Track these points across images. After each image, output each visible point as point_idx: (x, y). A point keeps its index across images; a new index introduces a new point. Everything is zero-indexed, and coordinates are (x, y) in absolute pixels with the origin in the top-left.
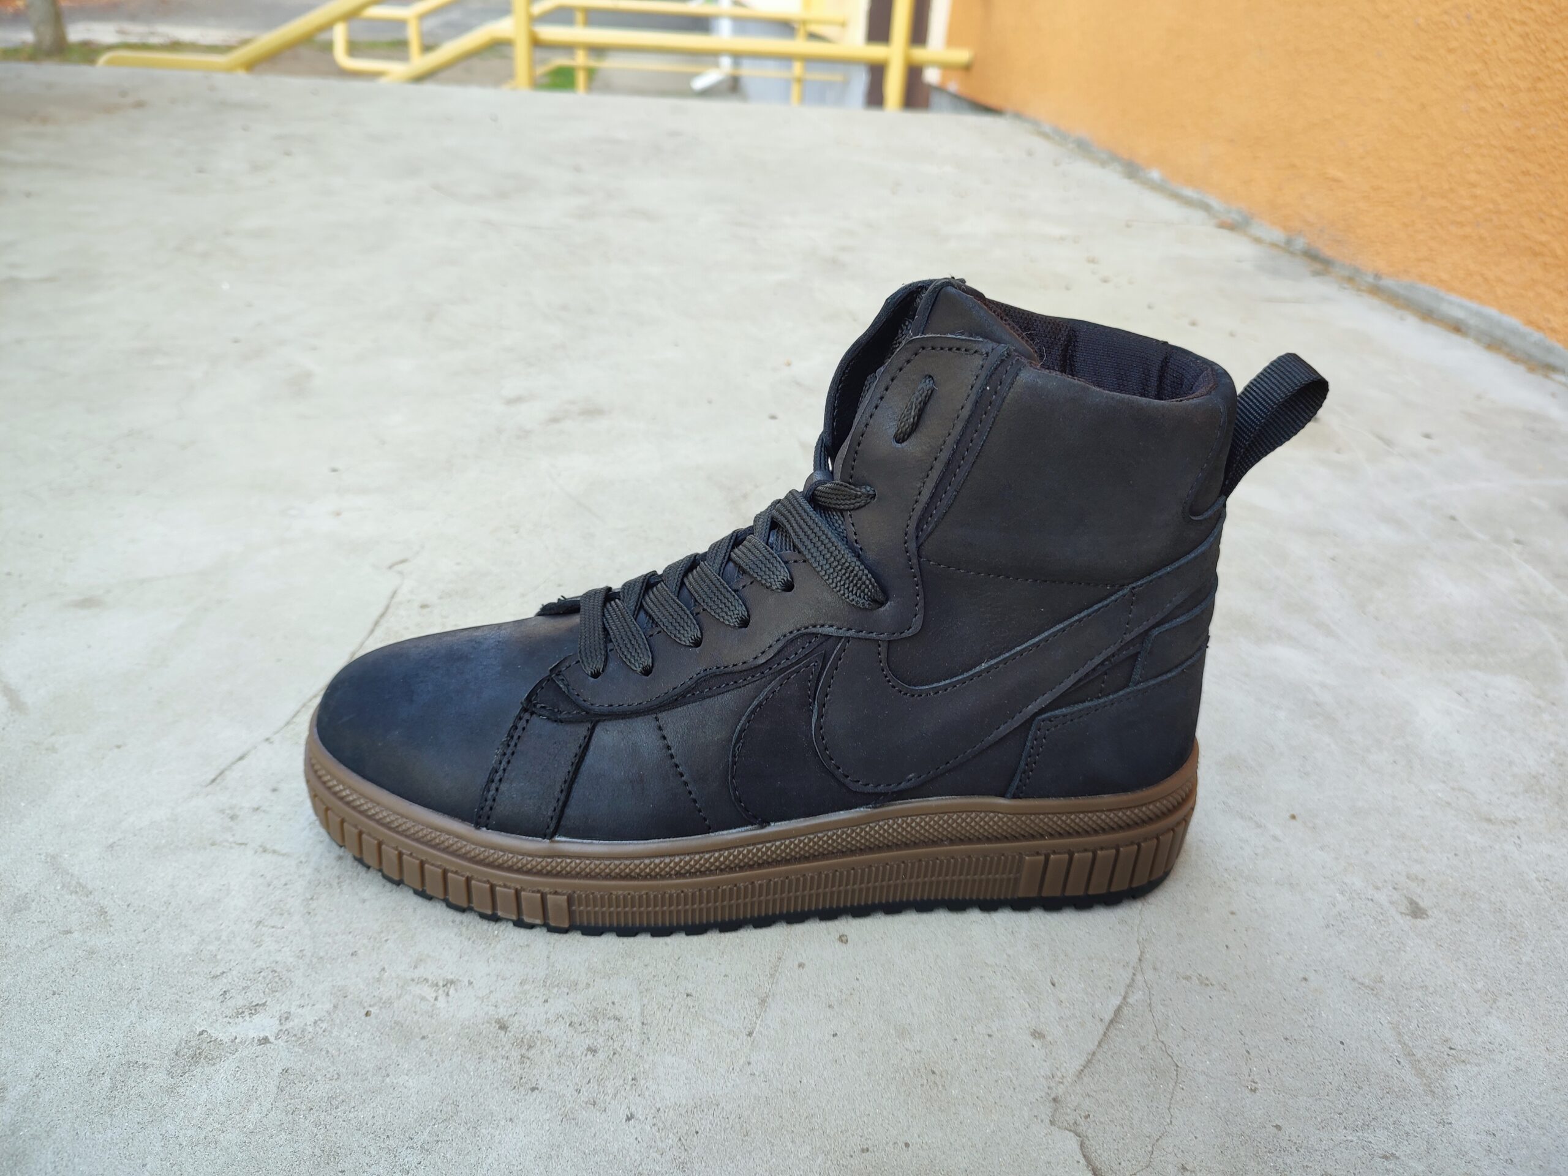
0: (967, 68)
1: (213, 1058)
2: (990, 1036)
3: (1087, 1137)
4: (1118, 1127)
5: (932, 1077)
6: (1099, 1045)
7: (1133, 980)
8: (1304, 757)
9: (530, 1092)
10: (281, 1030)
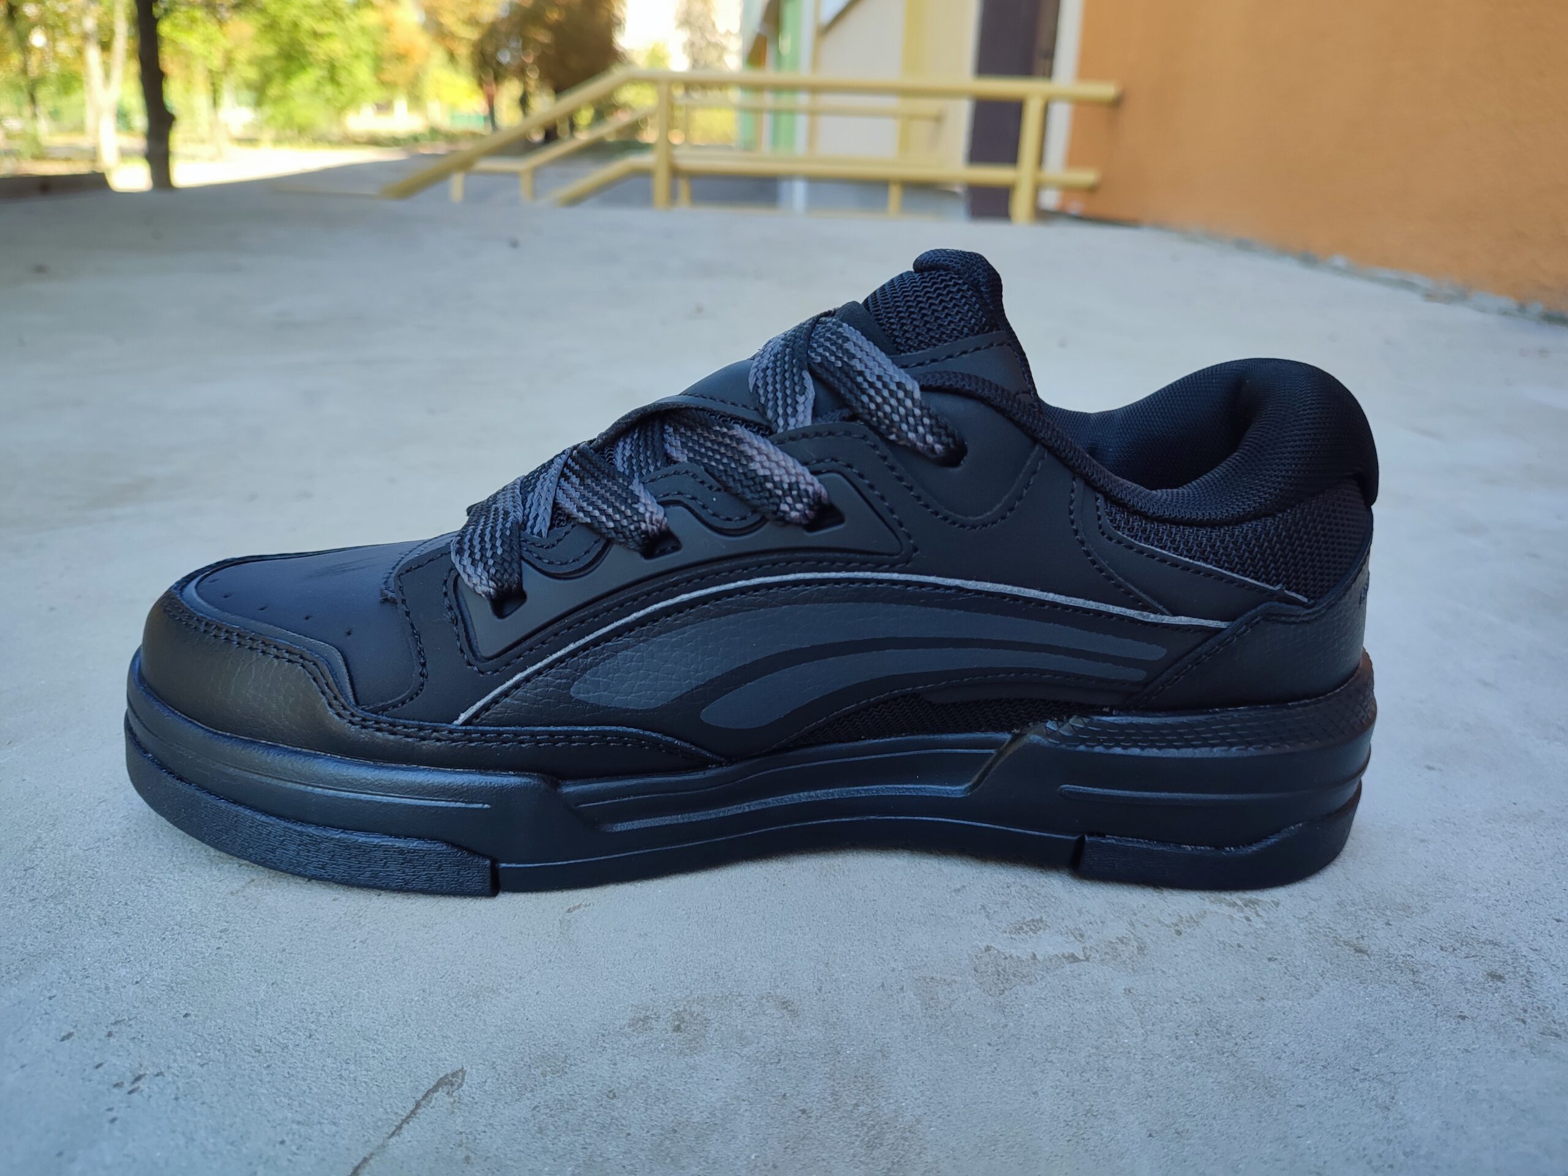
9: (1461, 1021)
10: (1084, 948)
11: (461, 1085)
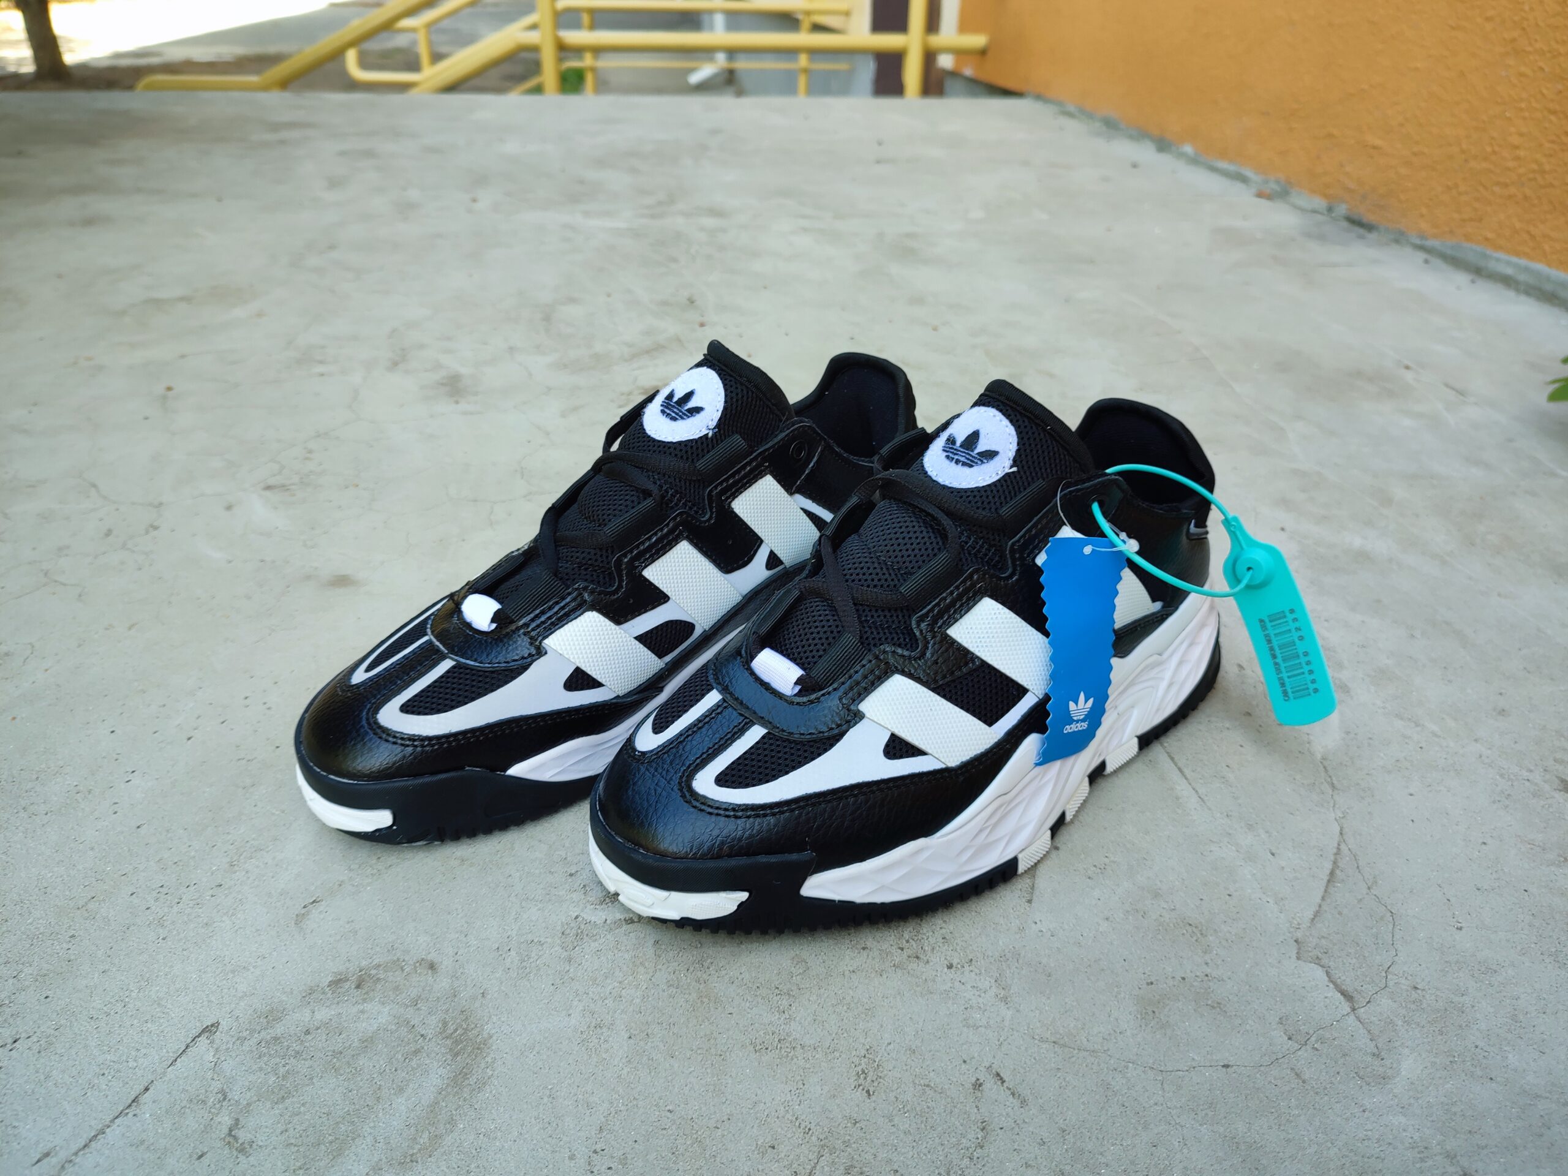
0: (983, 52)
1: (593, 936)
2: (1229, 895)
3: (1329, 967)
4: (1354, 960)
5: (1189, 929)
6: (1323, 898)
7: (1339, 849)
8: (1445, 668)
11: (215, 1032)
